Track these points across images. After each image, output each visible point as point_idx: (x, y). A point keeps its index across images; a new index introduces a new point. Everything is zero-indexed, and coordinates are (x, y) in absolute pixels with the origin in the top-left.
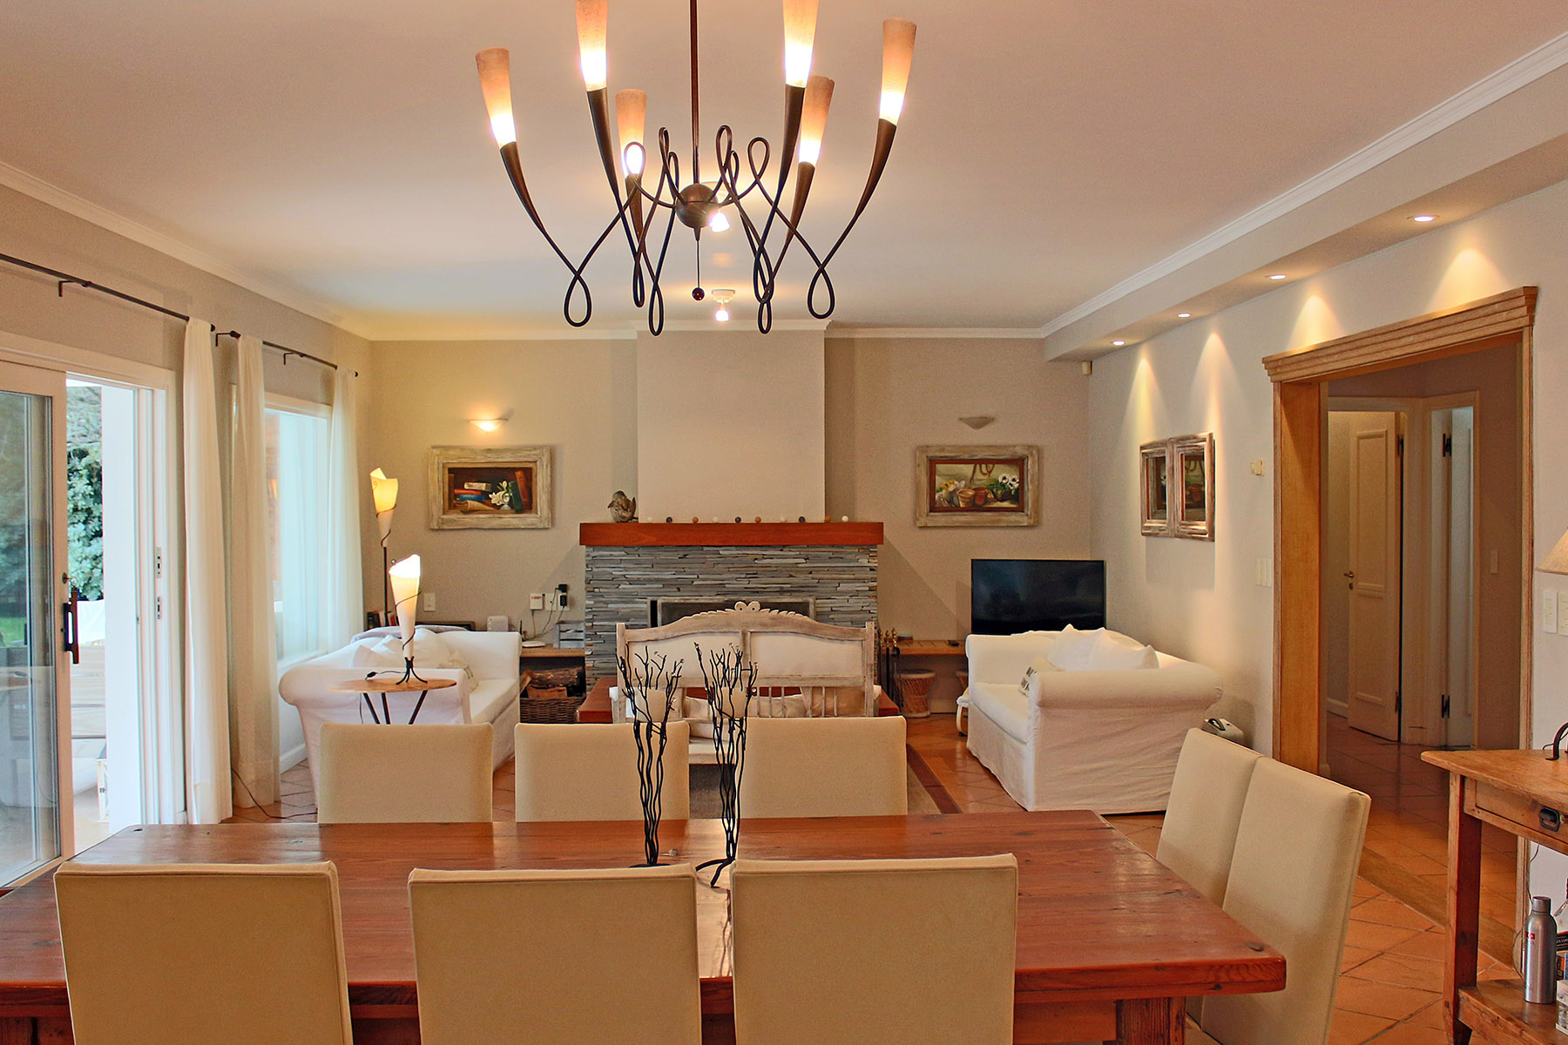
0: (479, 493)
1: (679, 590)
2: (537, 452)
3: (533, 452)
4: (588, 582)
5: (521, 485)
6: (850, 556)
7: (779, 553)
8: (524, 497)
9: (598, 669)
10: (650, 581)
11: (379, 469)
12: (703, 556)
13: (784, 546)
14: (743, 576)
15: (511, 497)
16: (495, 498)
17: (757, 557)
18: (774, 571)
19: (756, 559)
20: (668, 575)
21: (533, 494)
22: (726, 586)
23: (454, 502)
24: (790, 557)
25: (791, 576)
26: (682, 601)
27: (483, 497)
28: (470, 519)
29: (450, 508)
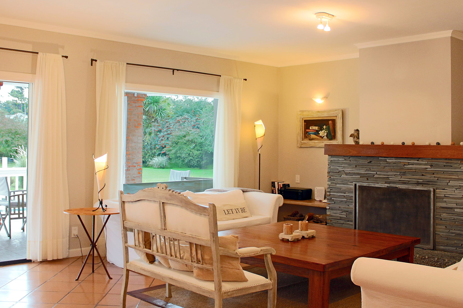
0: (315, 131)
1: (368, 180)
2: (337, 112)
3: (335, 112)
4: (329, 173)
5: (331, 127)
6: (455, 165)
7: (416, 162)
8: (332, 133)
9: (332, 216)
10: (355, 174)
11: (261, 120)
12: (379, 162)
13: (419, 158)
14: (399, 174)
15: (327, 133)
16: (321, 133)
17: (406, 164)
18: (414, 172)
19: (404, 165)
20: (362, 172)
21: (336, 131)
22: (390, 178)
23: (306, 135)
24: (422, 165)
25: (423, 175)
26: (368, 185)
27: (317, 133)
28: (312, 143)
29: (305, 138)
